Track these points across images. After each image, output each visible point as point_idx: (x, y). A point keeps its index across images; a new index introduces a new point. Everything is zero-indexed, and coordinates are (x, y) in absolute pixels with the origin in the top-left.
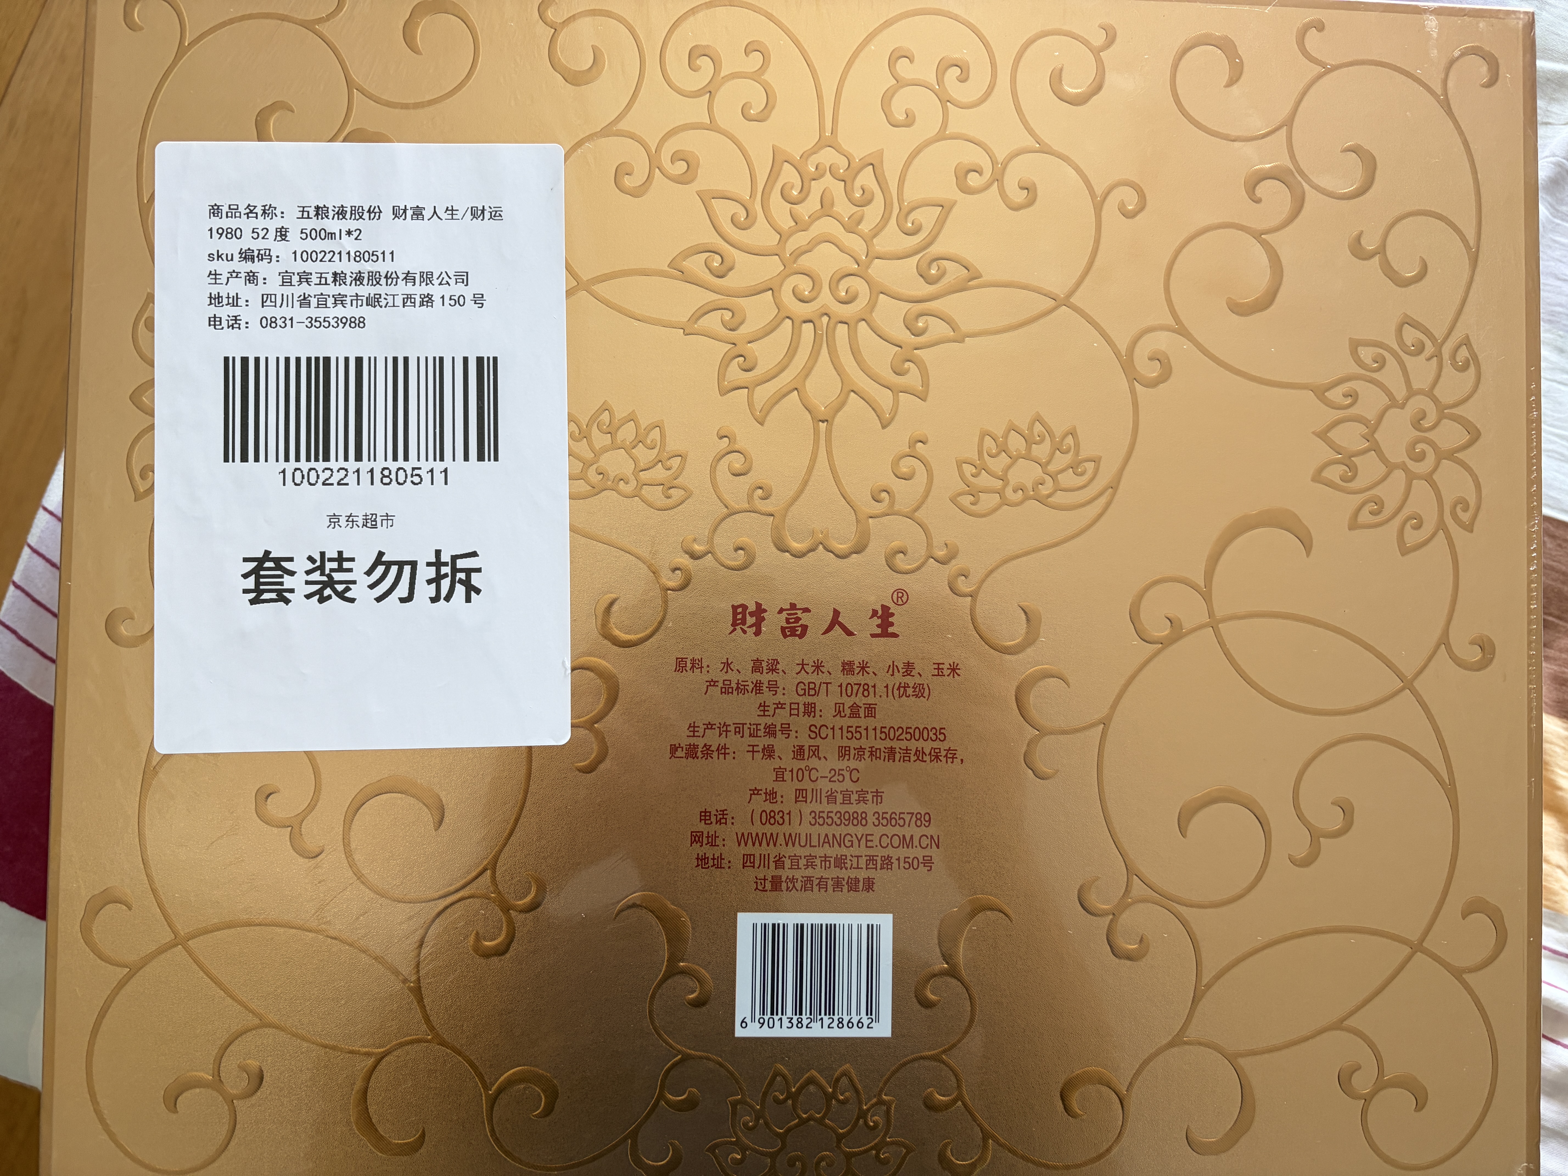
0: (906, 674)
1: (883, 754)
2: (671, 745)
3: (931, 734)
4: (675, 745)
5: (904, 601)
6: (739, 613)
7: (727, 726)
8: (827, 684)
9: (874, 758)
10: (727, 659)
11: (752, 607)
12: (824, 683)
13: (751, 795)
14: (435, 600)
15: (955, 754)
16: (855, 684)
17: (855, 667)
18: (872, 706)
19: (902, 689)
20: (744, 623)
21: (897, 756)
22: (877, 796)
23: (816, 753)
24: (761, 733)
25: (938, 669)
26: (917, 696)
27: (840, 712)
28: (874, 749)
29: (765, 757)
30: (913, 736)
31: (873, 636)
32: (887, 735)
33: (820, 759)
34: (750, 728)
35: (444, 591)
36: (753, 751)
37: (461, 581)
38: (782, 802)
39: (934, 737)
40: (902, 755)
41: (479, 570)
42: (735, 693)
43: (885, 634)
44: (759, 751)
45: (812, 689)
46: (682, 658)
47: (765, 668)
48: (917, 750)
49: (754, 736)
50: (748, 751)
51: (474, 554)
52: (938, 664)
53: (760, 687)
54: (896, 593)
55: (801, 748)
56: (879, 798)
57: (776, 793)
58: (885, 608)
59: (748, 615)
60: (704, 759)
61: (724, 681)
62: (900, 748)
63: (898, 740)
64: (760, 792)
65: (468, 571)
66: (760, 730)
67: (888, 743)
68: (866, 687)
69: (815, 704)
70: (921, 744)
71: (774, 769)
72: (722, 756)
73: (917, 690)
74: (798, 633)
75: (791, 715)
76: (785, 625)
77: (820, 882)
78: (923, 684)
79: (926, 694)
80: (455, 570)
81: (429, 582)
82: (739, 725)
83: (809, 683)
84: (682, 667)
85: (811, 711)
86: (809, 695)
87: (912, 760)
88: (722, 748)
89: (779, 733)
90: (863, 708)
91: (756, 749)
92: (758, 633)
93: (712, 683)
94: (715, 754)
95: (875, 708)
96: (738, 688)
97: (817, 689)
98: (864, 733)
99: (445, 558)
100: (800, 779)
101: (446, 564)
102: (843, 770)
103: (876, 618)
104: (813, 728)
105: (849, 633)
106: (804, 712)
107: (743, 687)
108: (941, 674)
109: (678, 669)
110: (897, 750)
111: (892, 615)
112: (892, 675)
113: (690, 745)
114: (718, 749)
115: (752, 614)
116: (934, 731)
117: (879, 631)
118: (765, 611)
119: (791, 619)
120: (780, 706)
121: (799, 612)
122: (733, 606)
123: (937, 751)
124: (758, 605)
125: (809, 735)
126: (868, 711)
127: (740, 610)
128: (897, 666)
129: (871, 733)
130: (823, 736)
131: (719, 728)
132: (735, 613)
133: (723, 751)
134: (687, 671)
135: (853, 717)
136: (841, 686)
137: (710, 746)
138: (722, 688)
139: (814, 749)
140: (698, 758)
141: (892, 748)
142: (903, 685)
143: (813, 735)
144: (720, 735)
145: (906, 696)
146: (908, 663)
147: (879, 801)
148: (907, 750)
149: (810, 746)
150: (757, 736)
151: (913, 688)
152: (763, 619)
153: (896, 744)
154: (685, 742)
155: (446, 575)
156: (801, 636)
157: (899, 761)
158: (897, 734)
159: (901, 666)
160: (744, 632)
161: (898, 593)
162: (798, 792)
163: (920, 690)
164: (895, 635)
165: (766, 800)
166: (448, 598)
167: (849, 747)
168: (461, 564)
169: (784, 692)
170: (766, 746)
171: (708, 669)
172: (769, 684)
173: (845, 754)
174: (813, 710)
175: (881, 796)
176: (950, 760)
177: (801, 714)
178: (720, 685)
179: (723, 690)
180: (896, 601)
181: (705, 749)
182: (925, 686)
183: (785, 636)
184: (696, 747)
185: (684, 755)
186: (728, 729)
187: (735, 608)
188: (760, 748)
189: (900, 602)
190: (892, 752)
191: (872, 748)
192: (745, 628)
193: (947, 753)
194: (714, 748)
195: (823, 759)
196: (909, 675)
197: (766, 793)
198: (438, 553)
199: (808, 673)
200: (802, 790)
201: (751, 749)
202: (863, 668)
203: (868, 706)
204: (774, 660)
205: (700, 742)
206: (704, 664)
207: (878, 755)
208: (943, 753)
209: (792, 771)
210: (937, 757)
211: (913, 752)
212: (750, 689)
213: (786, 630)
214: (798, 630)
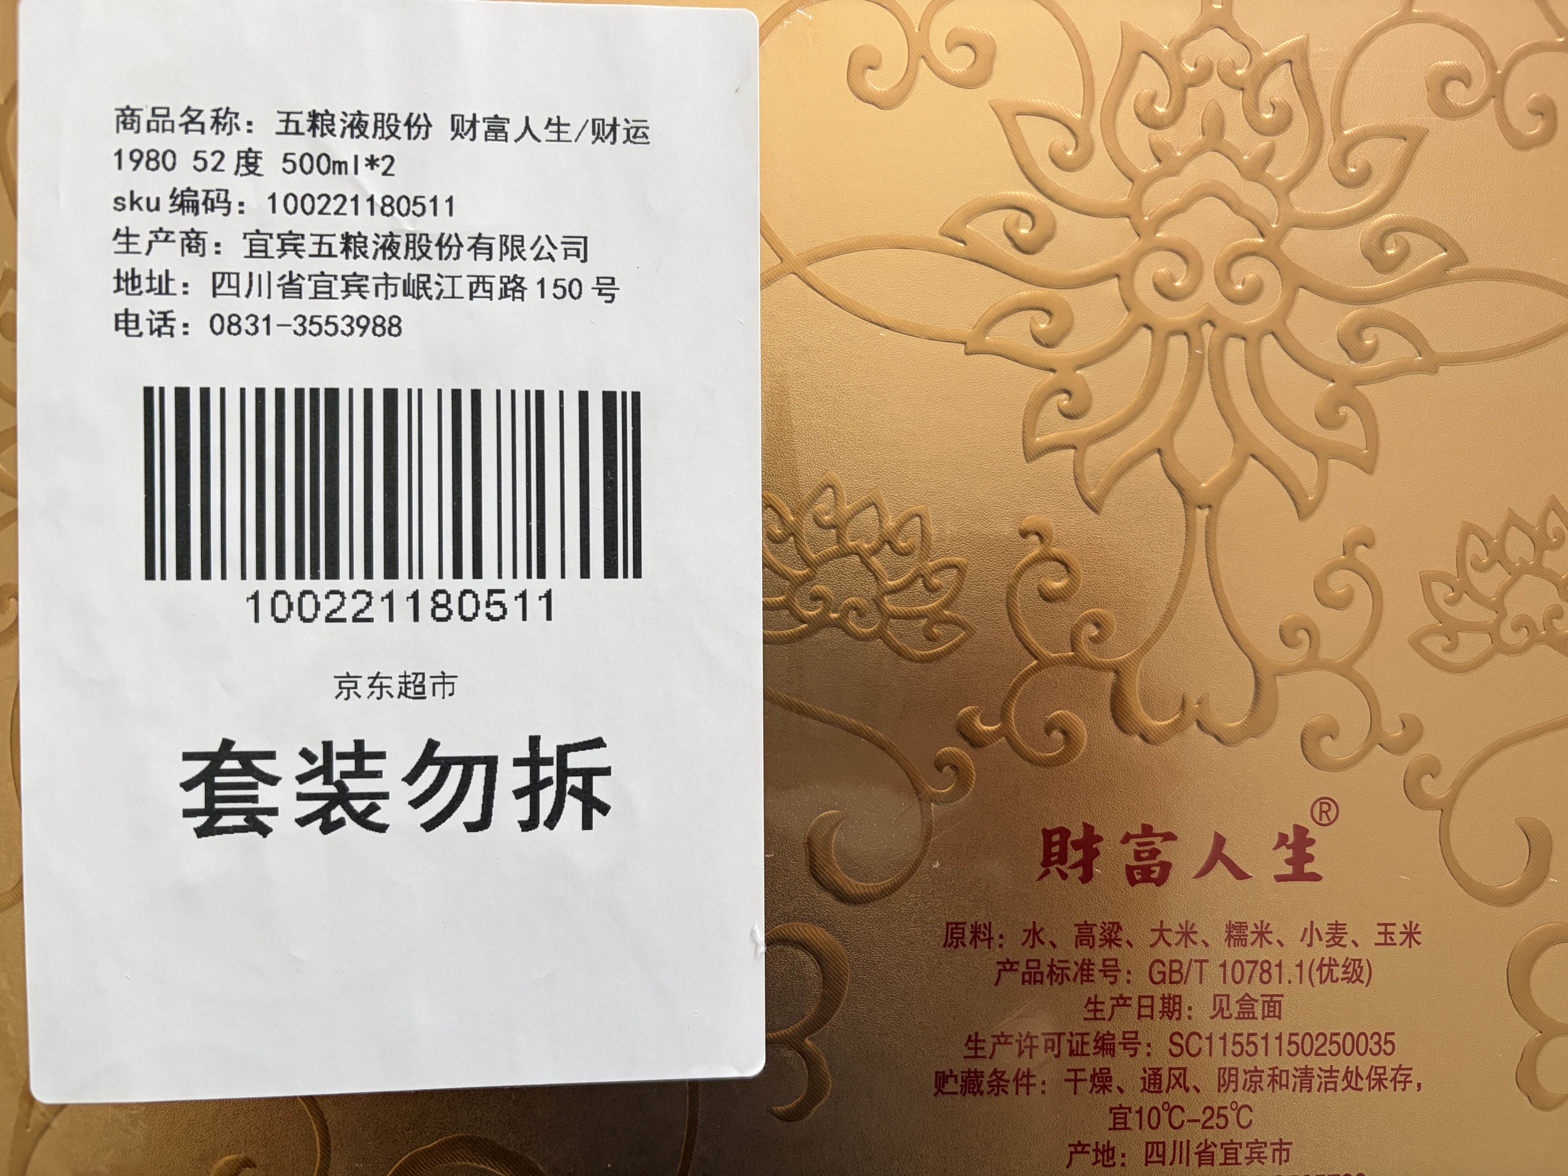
0: (1332, 942)
1: (1292, 1081)
2: (937, 1073)
3: (1371, 1044)
4: (943, 1073)
5: (1332, 819)
6: (1055, 844)
7: (1031, 1038)
8: (1201, 962)
9: (1277, 1087)
10: (1034, 923)
11: (1077, 834)
12: (1196, 961)
13: (1071, 1153)
14: (528, 825)
15: (1409, 1075)
16: (1248, 962)
17: (1248, 932)
18: (1275, 999)
19: (1325, 970)
20: (1063, 860)
21: (1316, 1082)
22: (1281, 1150)
23: (1181, 1081)
24: (1089, 1049)
25: (1386, 933)
26: (1349, 980)
27: (1222, 1009)
28: (1277, 1072)
29: (1095, 1090)
30: (1341, 1047)
31: (1280, 878)
32: (1300, 1048)
33: (1187, 1090)
34: (1070, 1042)
35: (545, 810)
36: (1076, 1080)
37: (574, 792)
38: (1123, 1165)
39: (1376, 1049)
40: (1323, 1080)
41: (606, 771)
42: (1047, 981)
43: (1299, 875)
44: (1085, 1080)
45: (1175, 971)
46: (957, 924)
47: (1098, 937)
48: (1347, 1072)
49: (1078, 1055)
50: (1066, 1080)
51: (598, 743)
52: (1386, 925)
53: (1089, 970)
54: (1318, 804)
55: (1156, 1072)
56: (1284, 1153)
57: (1113, 1149)
58: (1300, 831)
59: (1070, 847)
60: (992, 1094)
61: (1028, 961)
62: (1320, 1069)
63: (1317, 1054)
64: (1087, 1149)
65: (588, 774)
66: (1087, 1043)
67: (1301, 1061)
68: (1266, 966)
69: (1180, 997)
70: (1354, 1061)
71: (1111, 1109)
72: (1023, 1090)
73: (1350, 969)
74: (1154, 876)
75: (1140, 1016)
76: (1134, 863)
78: (1360, 960)
79: (1365, 977)
80: (564, 772)
81: (519, 794)
82: (1052, 1037)
83: (1172, 961)
84: (957, 938)
85: (1174, 1010)
86: (1171, 982)
87: (1338, 1088)
88: (1024, 1076)
89: (1119, 1049)
90: (1261, 1002)
91: (1080, 1075)
92: (1087, 877)
93: (1008, 966)
94: (1012, 1087)
95: (1280, 1002)
96: (1052, 972)
97: (1184, 971)
98: (1261, 1044)
99: (547, 750)
100: (1154, 1124)
101: (548, 762)
102: (1226, 1108)
103: (1284, 847)
104: (1177, 1039)
105: (1240, 875)
106: (1162, 1012)
107: (1059, 972)
108: (1389, 941)
109: (949, 941)
110: (1316, 1072)
111: (1312, 842)
112: (1310, 945)
113: (969, 1072)
114: (1016, 1079)
115: (1077, 845)
116: (1376, 1038)
117: (1289, 870)
118: (1100, 839)
119: (1143, 852)
120: (1121, 1001)
121: (1158, 840)
122: (1045, 831)
123: (1380, 1071)
124: (1088, 828)
125: (1170, 1051)
126: (1269, 1006)
127: (1056, 838)
128: (1317, 930)
129: (1273, 1043)
130: (1194, 1051)
131: (1019, 1042)
132: (1048, 845)
133: (1025, 1081)
134: (964, 945)
135: (1244, 1018)
136: (1224, 965)
137: (1004, 1073)
138: (1024, 974)
139: (1177, 1073)
140: (982, 1093)
141: (1306, 1068)
142: (1326, 961)
143: (1176, 1050)
144: (1021, 1053)
145: (1332, 981)
146: (1337, 924)
147: (1284, 1157)
148: (1331, 1071)
149: (1170, 1069)
150: (1083, 1054)
151: (1343, 966)
152: (1097, 853)
153: (1313, 1062)
154: (960, 1066)
155: (548, 782)
156: (1159, 882)
157: (1319, 1090)
158: (1317, 1045)
159: (1324, 929)
160: (1064, 876)
161: (1321, 804)
162: (1150, 1145)
163: (1355, 970)
164: (1316, 877)
165: (1097, 1162)
166: (551, 822)
167: (1237, 1069)
168: (575, 760)
169: (1130, 977)
170: (1098, 1071)
171: (1001, 941)
172: (1104, 966)
173: (1230, 1082)
174: (1177, 1007)
175: (1288, 1150)
176: (1400, 1086)
177: (1157, 1015)
178: (1022, 968)
179: (1027, 977)
180: (1318, 819)
181: (994, 1077)
182: (1364, 964)
183: (1133, 882)
184: (979, 1074)
185: (959, 1089)
186: (1035, 1044)
187: (1047, 834)
188: (1087, 1075)
189: (1325, 820)
190: (1306, 1074)
191: (1273, 1069)
192: (1064, 868)
193: (1396, 1075)
194: (1010, 1076)
195: (1192, 1091)
196: (1337, 944)
197: (1097, 1150)
198: (534, 742)
199: (1169, 945)
200: (1158, 1143)
201: (1072, 1076)
202: (1262, 934)
203: (1268, 999)
204: (1113, 924)
205: (985, 1067)
206: (995, 934)
207: (1284, 1082)
208: (1390, 1074)
209: (1140, 1112)
210: (1380, 1082)
211: (1341, 1075)
212: (1071, 975)
213: (1135, 872)
214: (1154, 872)
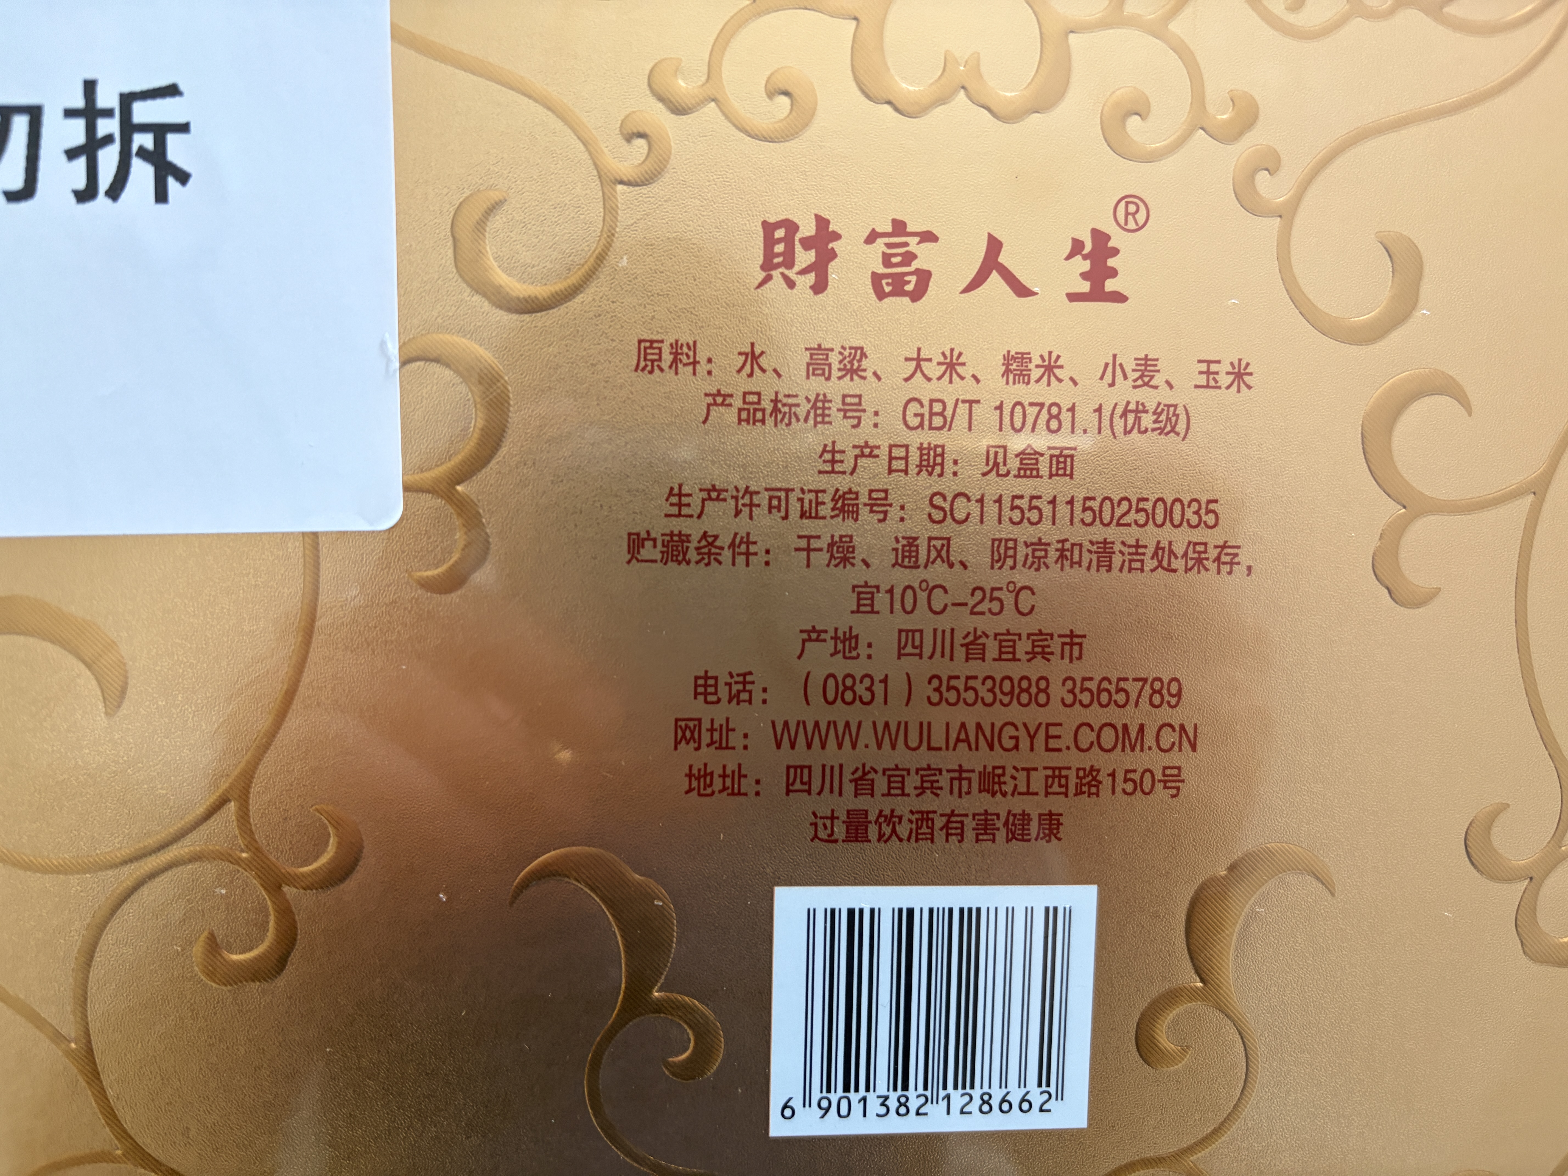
0: (1140, 382)
1: (1086, 557)
2: (630, 534)
3: (1189, 514)
4: (638, 534)
5: (1141, 223)
6: (779, 241)
7: (752, 494)
8: (971, 402)
9: (1067, 563)
10: (752, 345)
11: (807, 229)
12: (964, 401)
13: (804, 641)
14: (86, 195)
15: (1236, 555)
16: (1031, 404)
17: (1031, 366)
18: (1066, 452)
19: (1131, 418)
20: (789, 262)
21: (1117, 560)
22: (1072, 644)
23: (944, 553)
24: (824, 511)
25: (1208, 373)
26: (1161, 431)
27: (996, 464)
28: (1067, 546)
29: (833, 562)
30: (1150, 516)
31: (1073, 297)
32: (1097, 515)
33: (951, 565)
34: (801, 500)
35: (106, 176)
36: (808, 550)
37: (143, 153)
38: (869, 657)
39: (1194, 520)
40: (1127, 557)
41: (184, 128)
42: (770, 421)
43: (1098, 294)
44: (820, 550)
45: (937, 414)
46: (652, 342)
47: (835, 366)
48: (1158, 548)
49: (810, 517)
50: (797, 550)
51: (172, 91)
52: (1209, 362)
53: (824, 408)
54: (1123, 204)
55: (912, 541)
56: (1076, 649)
57: (857, 637)
58: (1099, 237)
59: (798, 245)
60: (702, 564)
61: (745, 394)
62: (1123, 543)
63: (1119, 524)
64: (823, 636)
65: (160, 131)
66: (823, 503)
67: (1098, 533)
68: (1054, 410)
69: (943, 447)
70: (1167, 534)
71: (854, 587)
72: (740, 560)
73: (1163, 417)
74: (909, 288)
75: (890, 471)
76: (882, 270)
77: (948, 822)
78: (1176, 406)
79: (1181, 427)
80: (128, 128)
81: (72, 154)
82: (779, 494)
83: (932, 401)
84: (653, 361)
85: (935, 464)
86: (931, 428)
87: (1146, 569)
88: (741, 542)
89: (864, 511)
90: (1047, 457)
91: (815, 544)
92: (819, 287)
93: (719, 399)
94: (727, 554)
95: (1072, 457)
96: (776, 410)
97: (949, 413)
98: (1047, 510)
99: (107, 98)
100: (909, 608)
101: (108, 113)
102: (1001, 589)
103: (1079, 257)
104: (938, 500)
105: (1022, 291)
106: (920, 466)
107: (786, 409)
108: (1212, 383)
109: (642, 364)
110: (1118, 547)
111: (1115, 252)
112: (1112, 385)
113: (672, 534)
114: (732, 545)
115: (807, 243)
116: (1195, 506)
117: (1085, 287)
118: (837, 236)
119: (895, 255)
120: (866, 451)
121: (913, 241)
122: (765, 224)
123: (1200, 548)
124: (822, 222)
125: (930, 515)
126: (1058, 462)
127: (780, 233)
128: (1121, 365)
129: (1063, 510)
130: (960, 516)
131: (736, 498)
132: (769, 242)
133: (743, 548)
134: (662, 370)
135: (1025, 476)
136: (1000, 408)
137: (716, 537)
138: (740, 410)
139: (938, 543)
140: (688, 563)
141: (1105, 542)
142: (1132, 406)
143: (937, 515)
144: (738, 513)
145: (1140, 432)
146: (1146, 358)
147: (1076, 653)
148: (1137, 546)
149: (930, 539)
150: (817, 517)
151: (1154, 413)
152: (833, 255)
153: (1112, 533)
154: (660, 527)
155: (108, 139)
156: (917, 295)
157: (1121, 570)
158: (1118, 512)
159: (1129, 366)
160: (791, 284)
161: (1127, 203)
162: (904, 634)
163: (1168, 419)
164: (1119, 298)
165: (836, 652)
166: (114, 192)
167: (1015, 541)
168: (142, 112)
169: (877, 419)
170: (837, 539)
171: (709, 367)
172: (844, 403)
173: (1006, 557)
174: (939, 460)
175: (1080, 645)
176: (1225, 568)
177: (913, 469)
178: (738, 402)
179: (744, 415)
180: (1122, 221)
181: (704, 543)
182: (1180, 410)
183: (881, 295)
184: (684, 538)
185: (659, 557)
186: (755, 501)
187: (768, 228)
188: (823, 543)
189: (1132, 225)
190: (1105, 550)
191: (1063, 541)
192: (791, 274)
193: (1220, 554)
194: (724, 540)
195: (957, 566)
196: (1146, 384)
197: (835, 638)
198: (90, 87)
199: (929, 379)
200: (914, 631)
201: (803, 543)
202: (1050, 368)
203: (1057, 452)
204: (856, 349)
205: (693, 529)
206: (702, 357)
207: (1076, 558)
208: (1213, 553)
209: (891, 591)
210: (1199, 561)
211: (1150, 551)
212: (802, 414)
213: (884, 282)
214: (909, 282)
